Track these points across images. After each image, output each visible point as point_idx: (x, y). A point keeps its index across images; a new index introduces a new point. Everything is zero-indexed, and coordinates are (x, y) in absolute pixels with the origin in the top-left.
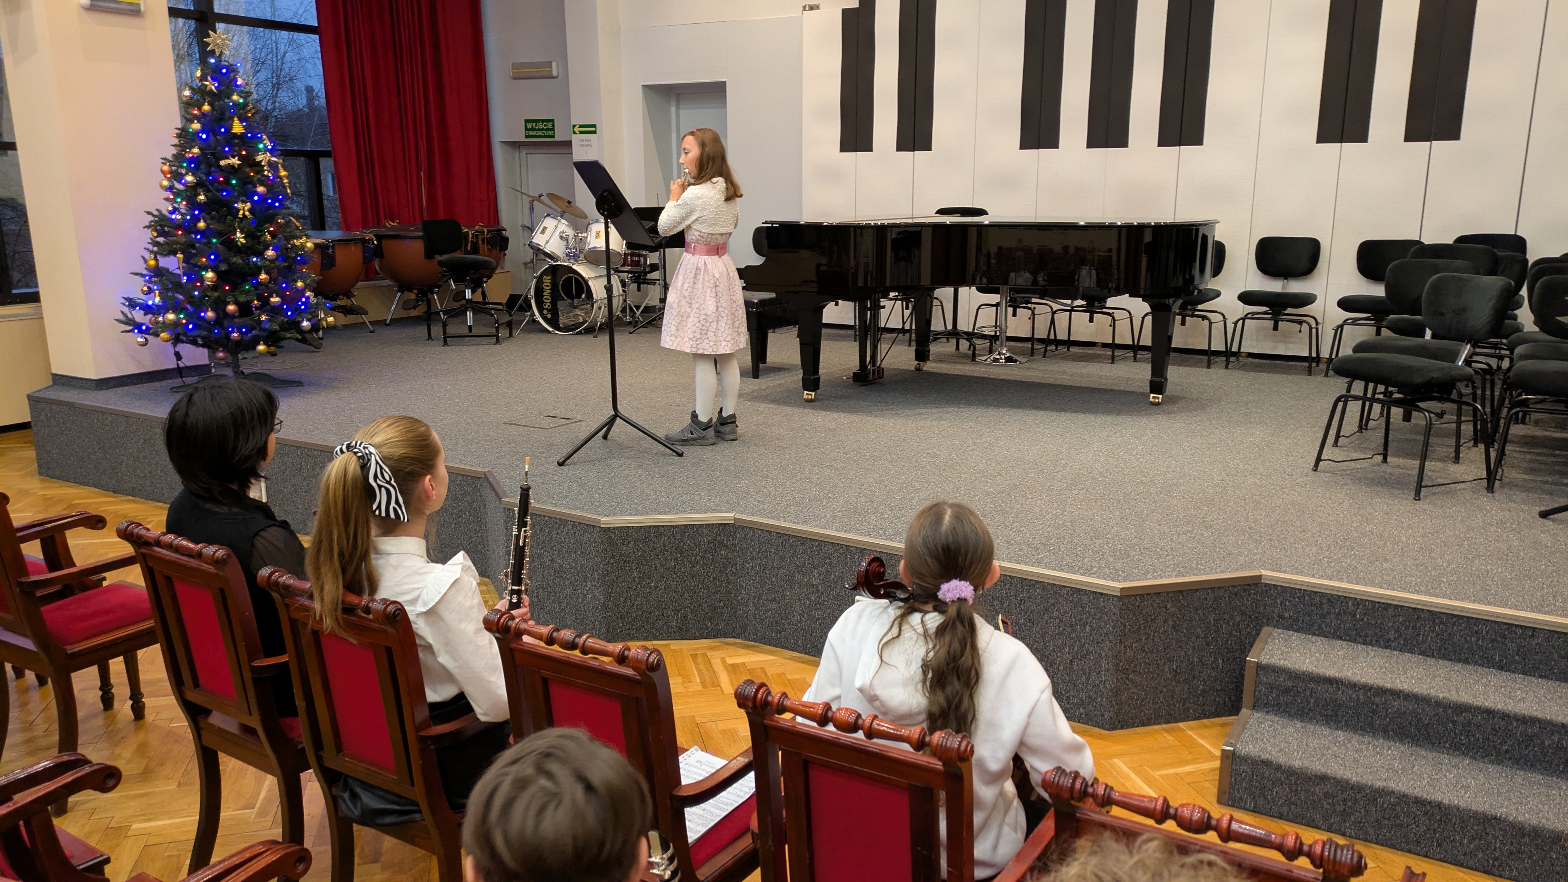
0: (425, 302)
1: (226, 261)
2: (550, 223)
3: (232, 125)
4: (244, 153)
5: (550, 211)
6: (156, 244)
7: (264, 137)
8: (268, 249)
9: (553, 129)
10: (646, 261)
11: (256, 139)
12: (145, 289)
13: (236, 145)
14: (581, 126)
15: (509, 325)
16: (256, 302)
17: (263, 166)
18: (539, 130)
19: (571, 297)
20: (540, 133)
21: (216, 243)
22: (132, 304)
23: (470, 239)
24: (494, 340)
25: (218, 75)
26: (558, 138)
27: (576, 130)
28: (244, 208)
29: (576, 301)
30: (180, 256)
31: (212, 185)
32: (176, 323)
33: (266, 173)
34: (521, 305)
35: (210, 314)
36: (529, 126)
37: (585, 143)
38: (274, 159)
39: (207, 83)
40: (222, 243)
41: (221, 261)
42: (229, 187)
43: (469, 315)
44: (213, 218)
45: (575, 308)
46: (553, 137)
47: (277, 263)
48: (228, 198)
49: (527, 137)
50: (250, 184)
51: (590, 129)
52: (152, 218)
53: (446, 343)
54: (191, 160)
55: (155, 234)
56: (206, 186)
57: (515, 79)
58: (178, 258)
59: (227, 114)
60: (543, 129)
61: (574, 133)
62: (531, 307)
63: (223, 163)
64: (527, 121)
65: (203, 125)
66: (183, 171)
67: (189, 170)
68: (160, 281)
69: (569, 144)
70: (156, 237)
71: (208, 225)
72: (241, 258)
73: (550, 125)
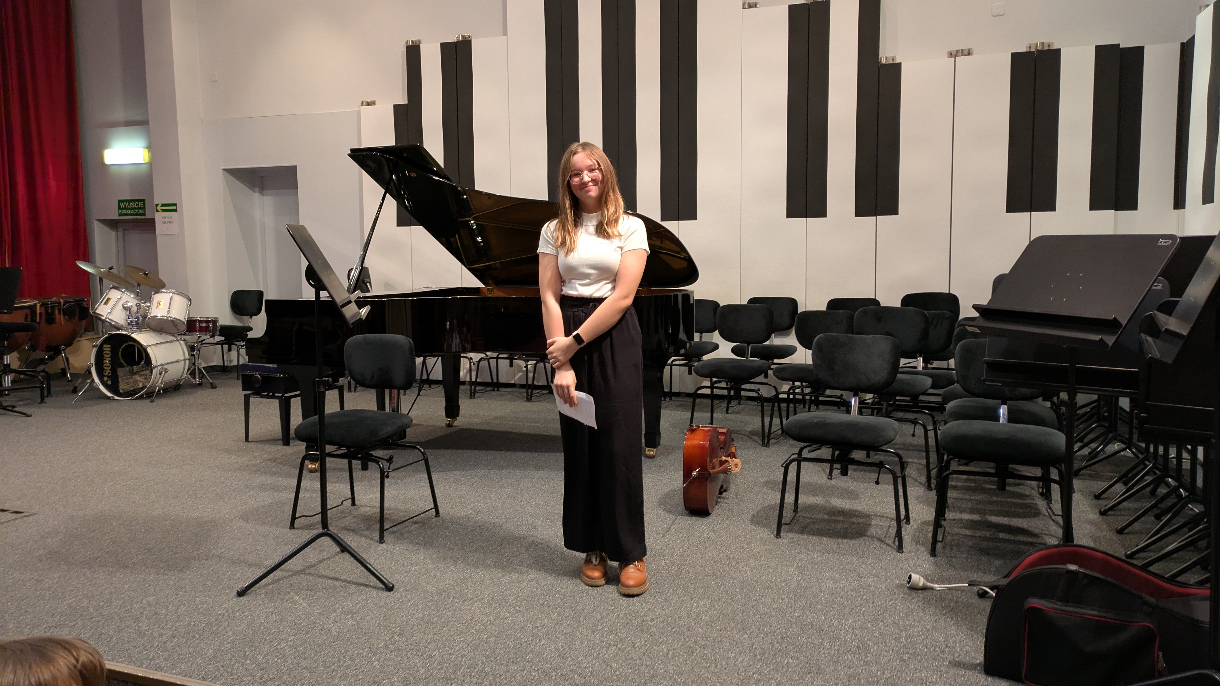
2: (114, 295)
5: (118, 284)
9: (144, 208)
14: (163, 205)
18: (132, 209)
19: (131, 364)
20: (132, 212)
26: (148, 216)
27: (159, 208)
29: (135, 367)
36: (122, 205)
37: (166, 220)
45: (135, 374)
46: (144, 214)
49: (120, 215)
51: (171, 208)
60: (135, 208)
61: (157, 211)
62: (91, 375)
64: (120, 201)
69: (152, 221)
73: (141, 204)
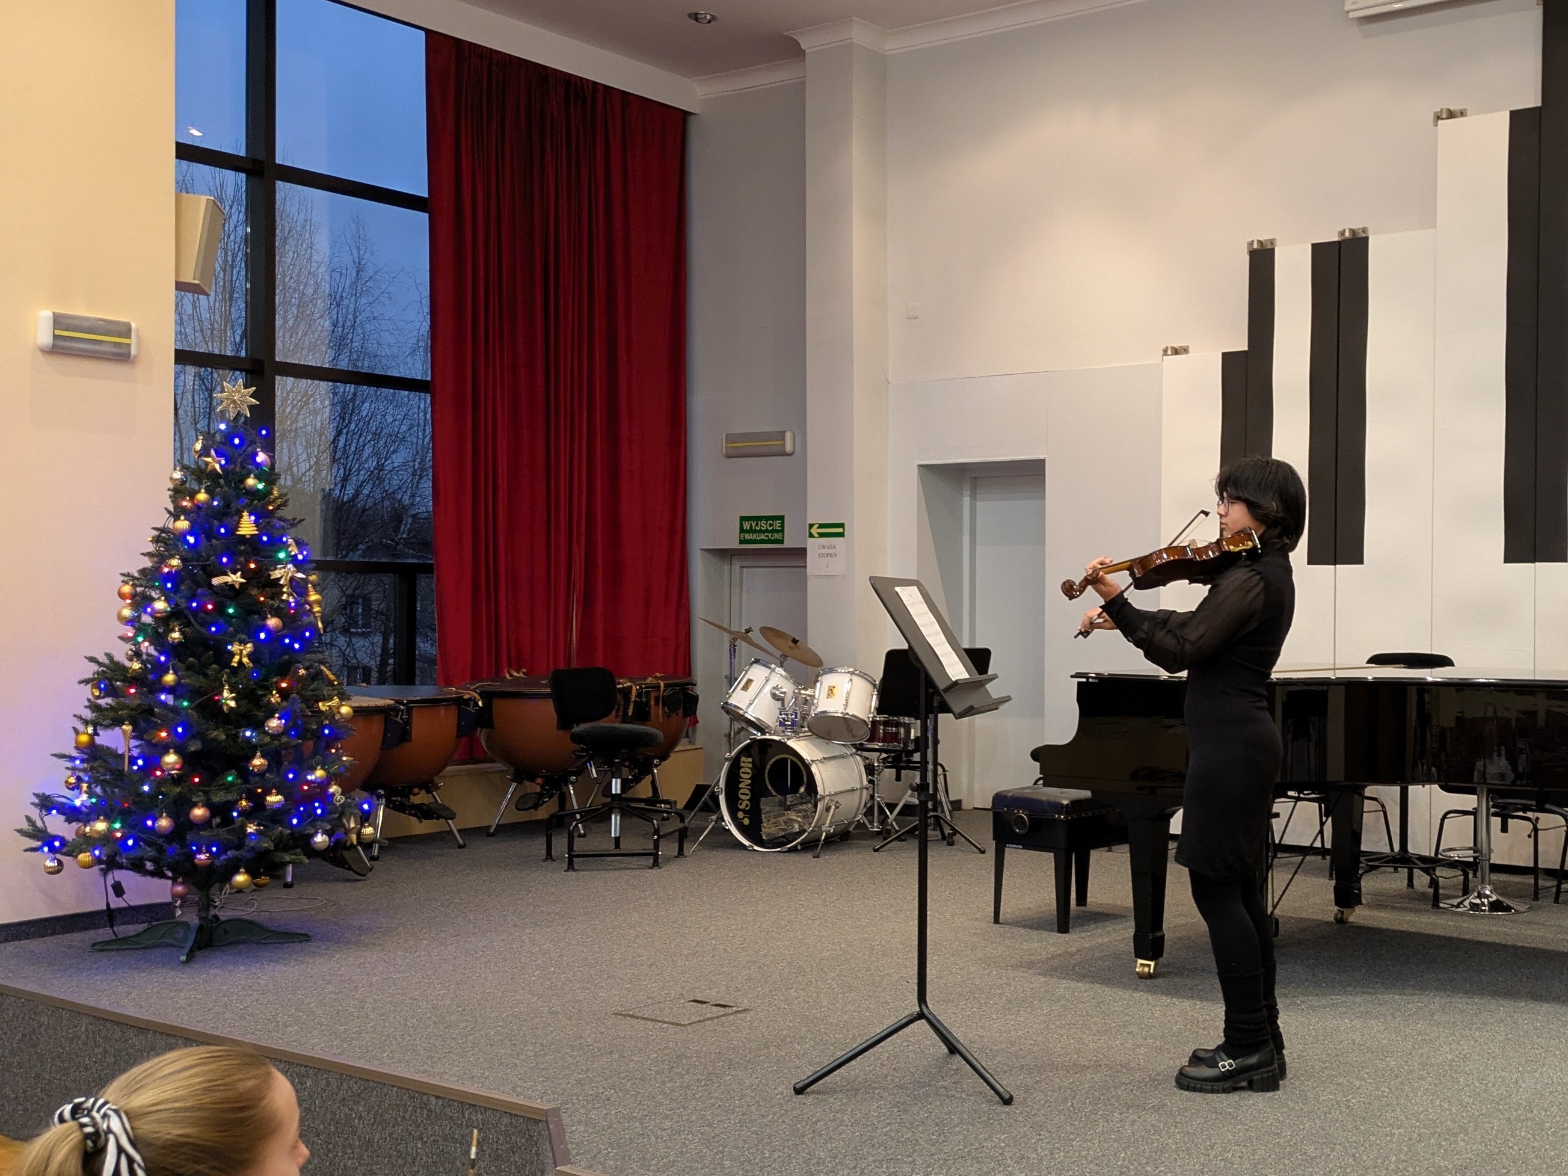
0: (556, 797)
1: (201, 736)
2: (758, 673)
3: (239, 522)
4: (253, 566)
5: (760, 655)
6: (94, 707)
7: (290, 541)
8: (272, 717)
9: (782, 531)
10: (908, 733)
11: (277, 543)
12: (72, 780)
13: (241, 553)
14: (821, 526)
15: (683, 836)
16: (244, 803)
17: (283, 586)
18: (761, 531)
19: (783, 791)
20: (763, 537)
21: (186, 708)
22: (46, 803)
23: (633, 698)
24: (651, 860)
25: (228, 449)
26: (788, 544)
27: (814, 532)
28: (241, 652)
29: (790, 797)
30: (127, 728)
31: (195, 617)
32: (106, 838)
33: (285, 597)
34: (706, 803)
35: (164, 823)
36: (747, 525)
37: (825, 551)
38: (300, 575)
39: (209, 460)
40: (195, 709)
41: (193, 736)
42: (221, 621)
43: (615, 819)
44: (189, 668)
45: (788, 808)
46: (781, 541)
47: (284, 739)
48: (218, 637)
49: (741, 542)
50: (256, 613)
51: (835, 530)
52: (95, 667)
53: (571, 866)
54: (169, 577)
55: (97, 693)
56: (186, 617)
57: (729, 457)
58: (124, 731)
59: (234, 506)
60: (767, 531)
61: (810, 536)
62: (719, 808)
63: (216, 581)
64: (743, 519)
65: (193, 524)
66: (154, 594)
67: (164, 592)
68: (92, 769)
69: (800, 554)
70: (98, 697)
71: (179, 678)
72: (225, 732)
73: (777, 524)
